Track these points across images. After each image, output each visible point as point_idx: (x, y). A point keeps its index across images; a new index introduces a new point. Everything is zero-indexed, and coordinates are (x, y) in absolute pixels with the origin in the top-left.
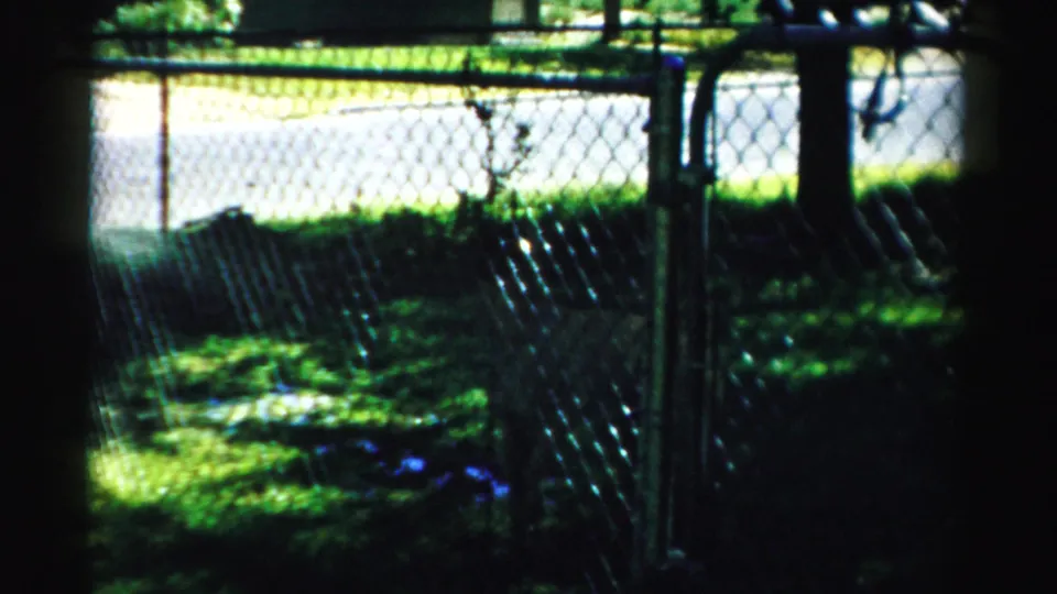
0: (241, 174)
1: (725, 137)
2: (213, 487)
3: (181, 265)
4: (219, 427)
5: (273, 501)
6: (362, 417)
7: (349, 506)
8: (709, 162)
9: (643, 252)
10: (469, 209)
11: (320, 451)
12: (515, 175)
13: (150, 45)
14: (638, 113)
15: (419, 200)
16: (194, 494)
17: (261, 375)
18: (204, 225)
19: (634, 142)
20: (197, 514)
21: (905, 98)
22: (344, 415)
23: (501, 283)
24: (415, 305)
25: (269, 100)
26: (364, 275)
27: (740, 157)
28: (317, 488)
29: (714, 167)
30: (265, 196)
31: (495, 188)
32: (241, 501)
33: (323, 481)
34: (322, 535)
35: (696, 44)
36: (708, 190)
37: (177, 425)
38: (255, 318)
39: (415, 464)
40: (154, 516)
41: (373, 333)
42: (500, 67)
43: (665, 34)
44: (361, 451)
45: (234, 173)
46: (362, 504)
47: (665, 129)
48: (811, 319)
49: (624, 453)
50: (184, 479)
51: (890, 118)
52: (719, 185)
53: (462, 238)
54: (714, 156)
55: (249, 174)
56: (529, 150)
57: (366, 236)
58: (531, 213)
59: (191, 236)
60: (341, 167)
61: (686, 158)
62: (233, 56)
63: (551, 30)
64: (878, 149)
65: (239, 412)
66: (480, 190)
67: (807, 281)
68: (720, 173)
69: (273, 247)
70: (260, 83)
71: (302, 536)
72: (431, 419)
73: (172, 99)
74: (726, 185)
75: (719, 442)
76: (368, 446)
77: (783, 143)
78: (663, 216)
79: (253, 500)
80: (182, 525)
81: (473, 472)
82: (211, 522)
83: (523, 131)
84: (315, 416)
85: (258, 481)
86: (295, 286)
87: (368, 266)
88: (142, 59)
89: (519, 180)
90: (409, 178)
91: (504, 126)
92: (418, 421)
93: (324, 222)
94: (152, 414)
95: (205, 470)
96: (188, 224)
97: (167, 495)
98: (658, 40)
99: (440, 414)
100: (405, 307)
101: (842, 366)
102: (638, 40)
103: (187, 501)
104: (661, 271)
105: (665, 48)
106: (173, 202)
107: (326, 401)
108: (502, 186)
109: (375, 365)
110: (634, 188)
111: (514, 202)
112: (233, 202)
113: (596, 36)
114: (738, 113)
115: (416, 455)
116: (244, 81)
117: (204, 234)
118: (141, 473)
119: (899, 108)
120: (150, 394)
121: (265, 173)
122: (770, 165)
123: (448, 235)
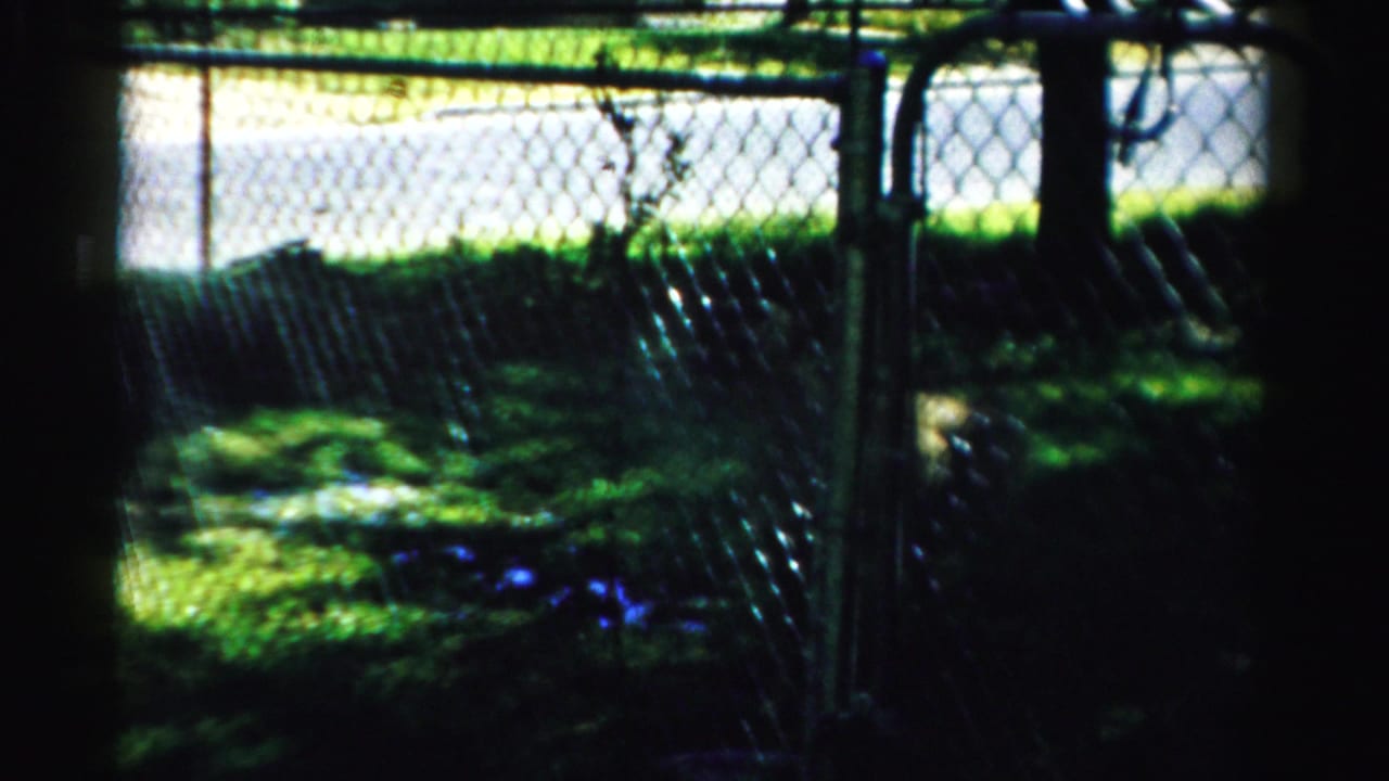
0: (307, 200)
1: (939, 156)
2: (257, 606)
3: (226, 319)
4: (266, 526)
5: (335, 623)
6: (452, 515)
7: (436, 631)
8: (917, 188)
9: (830, 309)
10: (606, 245)
11: (397, 558)
12: (666, 202)
13: (189, 29)
14: (825, 125)
15: (537, 234)
16: (232, 614)
17: (326, 461)
18: (256, 265)
19: (819, 163)
20: (237, 640)
21: (1175, 109)
22: (430, 511)
23: (643, 345)
24: (533, 372)
25: (342, 99)
26: (466, 334)
27: (957, 185)
28: (393, 608)
29: (924, 197)
30: (336, 228)
31: (639, 218)
32: (294, 624)
33: (400, 599)
34: (399, 667)
35: (909, 27)
36: (916, 228)
37: (209, 524)
38: (321, 387)
39: (521, 577)
40: (180, 643)
41: (474, 409)
42: (647, 60)
43: (866, 14)
44: (451, 559)
45: (297, 198)
46: (450, 628)
47: (860, 147)
48: (1052, 392)
49: (794, 565)
50: (218, 596)
51: (1154, 134)
52: (931, 222)
53: (595, 284)
54: (923, 183)
55: (316, 198)
56: (686, 167)
57: (467, 283)
58: (683, 252)
59: (237, 280)
60: (438, 189)
61: (887, 184)
62: (296, 40)
63: (715, 9)
64: (1139, 175)
65: (291, 509)
66: (617, 221)
67: (1048, 342)
68: (932, 205)
69: (346, 295)
70: (331, 79)
71: (375, 670)
72: (543, 518)
73: (216, 99)
74: (940, 221)
75: (919, 552)
76: (461, 552)
77: (1013, 165)
78: (856, 261)
79: (310, 622)
80: (217, 655)
81: (598, 587)
82: (254, 651)
83: (677, 143)
84: (394, 514)
85: (317, 597)
86: (374, 347)
87: (471, 322)
88: (176, 47)
89: (670, 210)
90: (525, 206)
91: (650, 140)
92: (527, 520)
93: (413, 262)
94: (177, 510)
95: (246, 584)
96: (236, 264)
97: (196, 615)
98: (856, 23)
99: (555, 509)
100: (519, 373)
101: (1087, 453)
102: (831, 22)
103: (224, 625)
104: (853, 333)
105: (866, 33)
106: (216, 232)
107: (406, 494)
108: (649, 215)
109: (475, 447)
110: (818, 222)
111: (663, 237)
112: (294, 235)
113: (775, 17)
114: (956, 128)
115: (522, 564)
116: (310, 77)
117: (254, 276)
118: (163, 586)
119: (1166, 121)
120: (176, 483)
121: (336, 199)
122: (997, 195)
123: (578, 279)
